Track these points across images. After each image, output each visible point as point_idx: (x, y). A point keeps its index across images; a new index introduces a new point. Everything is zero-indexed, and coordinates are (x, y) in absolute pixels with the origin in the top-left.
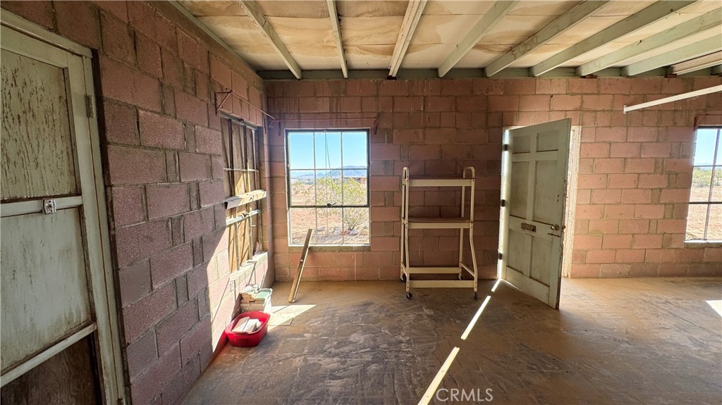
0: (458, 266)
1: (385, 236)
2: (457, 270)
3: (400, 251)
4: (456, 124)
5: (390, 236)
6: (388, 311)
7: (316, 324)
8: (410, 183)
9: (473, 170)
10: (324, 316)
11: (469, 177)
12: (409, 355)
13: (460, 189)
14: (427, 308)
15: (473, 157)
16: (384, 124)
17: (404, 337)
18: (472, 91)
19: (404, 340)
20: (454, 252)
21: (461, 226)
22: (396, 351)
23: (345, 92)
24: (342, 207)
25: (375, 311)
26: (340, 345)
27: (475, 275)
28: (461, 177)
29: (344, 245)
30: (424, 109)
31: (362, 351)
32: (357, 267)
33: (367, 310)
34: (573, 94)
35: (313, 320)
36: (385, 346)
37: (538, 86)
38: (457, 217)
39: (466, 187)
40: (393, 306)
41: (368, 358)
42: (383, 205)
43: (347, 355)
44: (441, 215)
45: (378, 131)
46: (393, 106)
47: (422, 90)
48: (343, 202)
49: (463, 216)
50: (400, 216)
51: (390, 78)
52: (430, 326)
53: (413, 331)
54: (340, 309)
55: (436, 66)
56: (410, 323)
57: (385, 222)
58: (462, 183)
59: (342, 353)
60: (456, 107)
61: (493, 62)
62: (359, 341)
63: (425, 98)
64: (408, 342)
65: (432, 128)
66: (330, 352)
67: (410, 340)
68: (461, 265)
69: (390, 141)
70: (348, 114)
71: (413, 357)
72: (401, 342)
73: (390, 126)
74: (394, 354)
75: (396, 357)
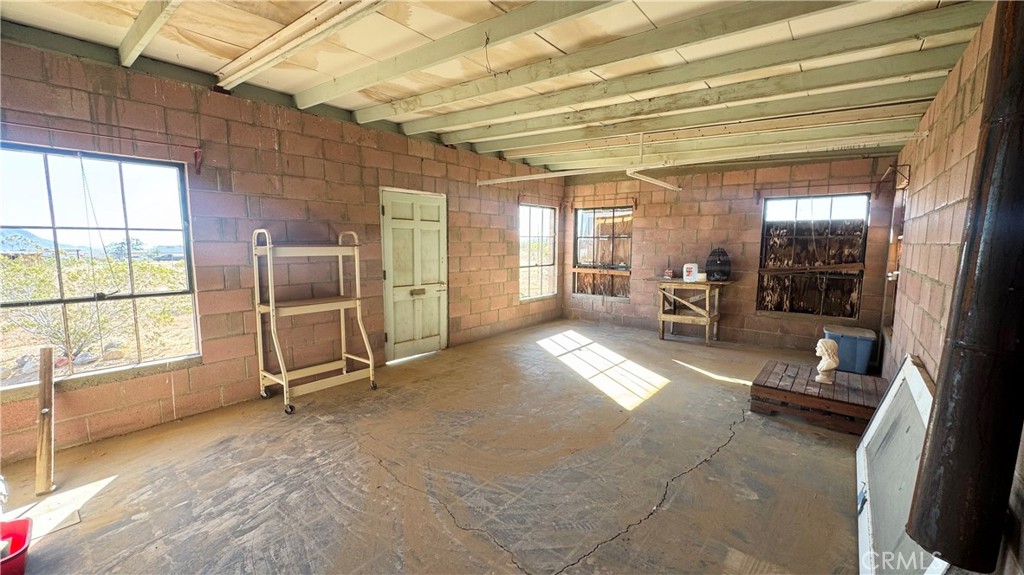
0: (341, 359)
1: (228, 336)
2: (341, 364)
3: (257, 354)
4: (325, 176)
5: (237, 335)
6: (268, 437)
7: (145, 497)
8: (274, 252)
9: (356, 236)
10: (152, 482)
11: (348, 243)
12: (332, 465)
13: (335, 259)
14: (322, 415)
15: (349, 220)
16: (214, 160)
17: (313, 452)
18: (342, 137)
19: (314, 455)
20: (333, 342)
21: (341, 306)
22: (313, 469)
23: (127, 91)
24: (132, 296)
25: (247, 443)
26: (217, 500)
27: (370, 362)
28: (336, 244)
29: (141, 365)
30: (279, 148)
31: (263, 489)
32: (176, 396)
33: (231, 447)
34: (440, 161)
35: (134, 495)
36: (293, 471)
37: (410, 147)
38: (335, 296)
39: (343, 257)
40: (272, 429)
41: (280, 491)
42: (222, 287)
43: (243, 503)
44: (313, 294)
45: (203, 170)
46: (229, 136)
47: (275, 121)
48: (133, 290)
49: (342, 294)
50: (253, 303)
51: (221, 90)
52: (338, 430)
53: (320, 442)
54: (179, 463)
55: (291, 92)
56: (311, 438)
57: (227, 314)
58: (340, 252)
59: (233, 504)
60: (324, 154)
61: (365, 108)
62: (249, 482)
63: (280, 133)
64: (322, 454)
65: (292, 176)
66: (210, 514)
67: (323, 452)
68: (345, 355)
69: (227, 186)
70: (136, 132)
71: (338, 465)
72: (313, 458)
73: (226, 165)
74: (312, 474)
75: (317, 473)
